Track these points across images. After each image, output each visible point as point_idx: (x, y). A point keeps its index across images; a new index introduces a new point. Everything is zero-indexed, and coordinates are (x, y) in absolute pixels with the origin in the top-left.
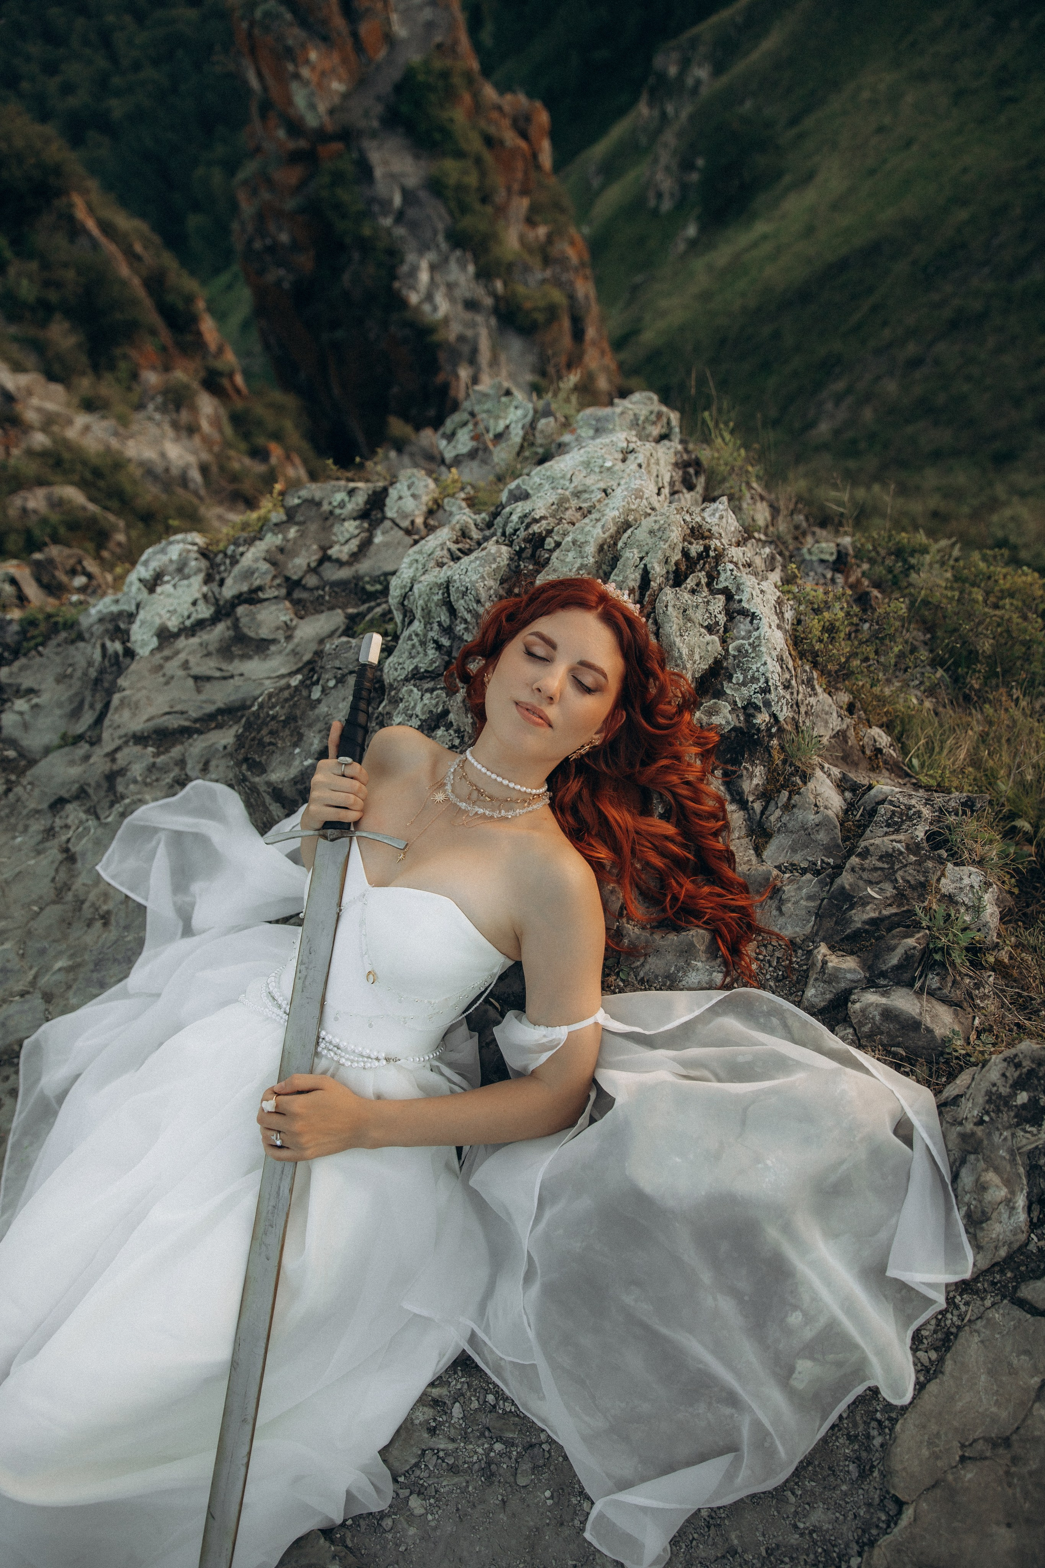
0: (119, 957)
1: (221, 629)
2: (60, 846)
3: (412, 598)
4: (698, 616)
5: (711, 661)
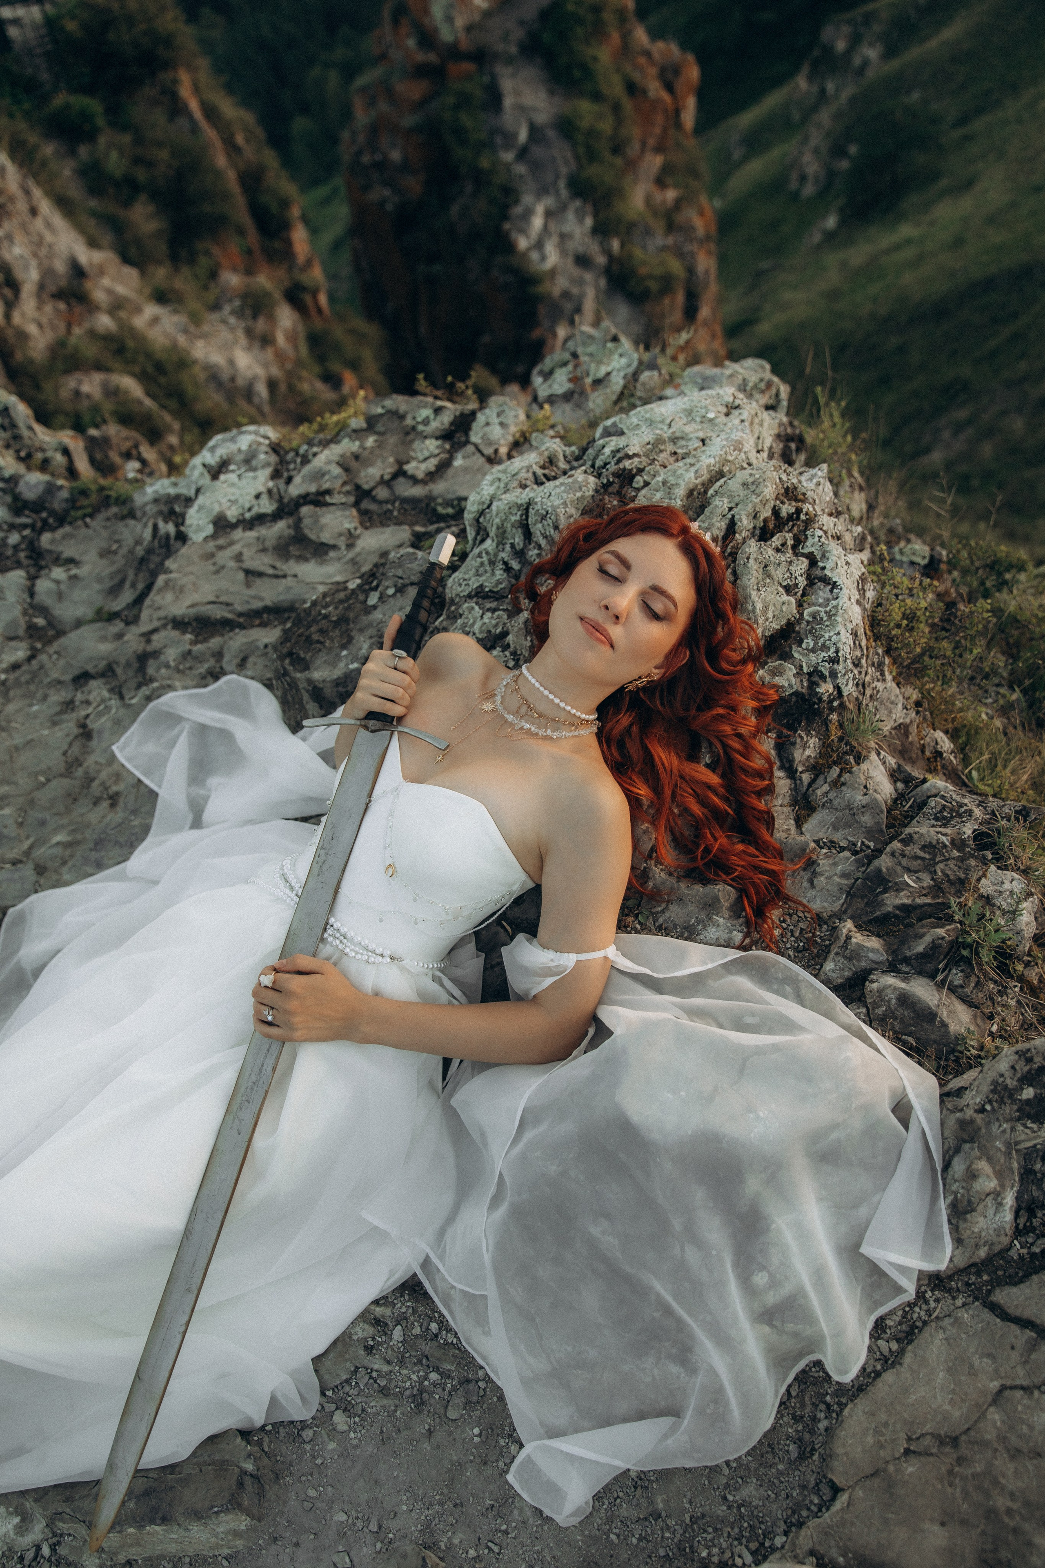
0: (121, 840)
1: (281, 526)
2: (78, 720)
3: (488, 516)
4: (779, 574)
5: (783, 622)
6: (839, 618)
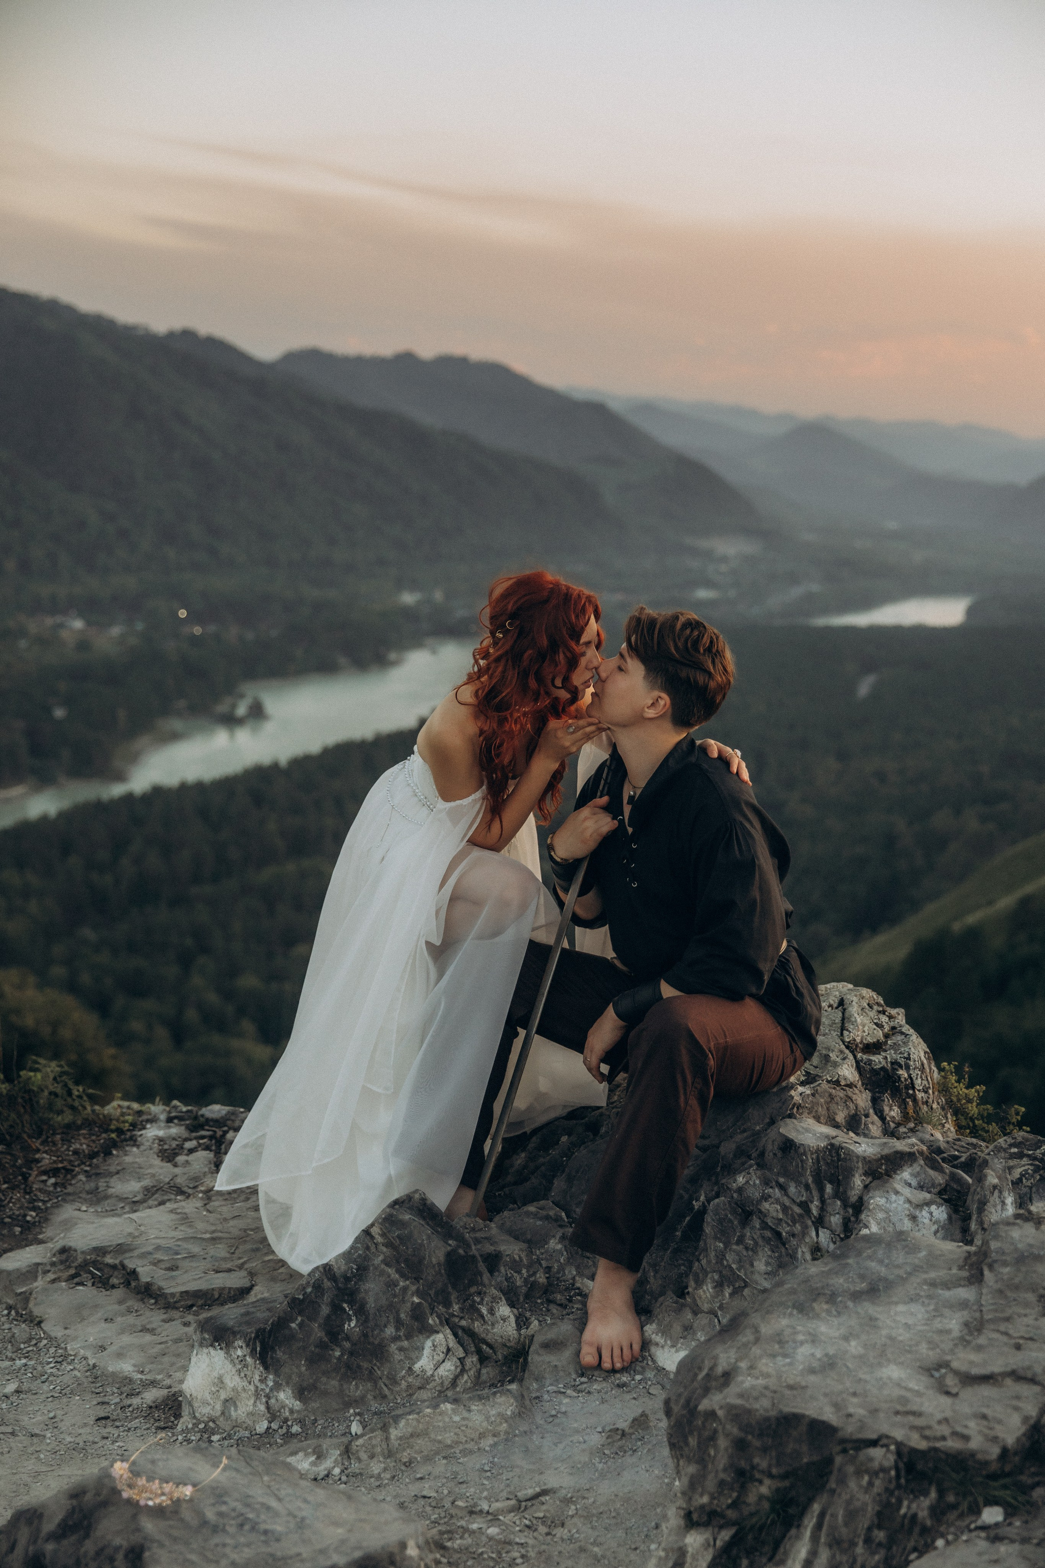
6: (910, 1044)
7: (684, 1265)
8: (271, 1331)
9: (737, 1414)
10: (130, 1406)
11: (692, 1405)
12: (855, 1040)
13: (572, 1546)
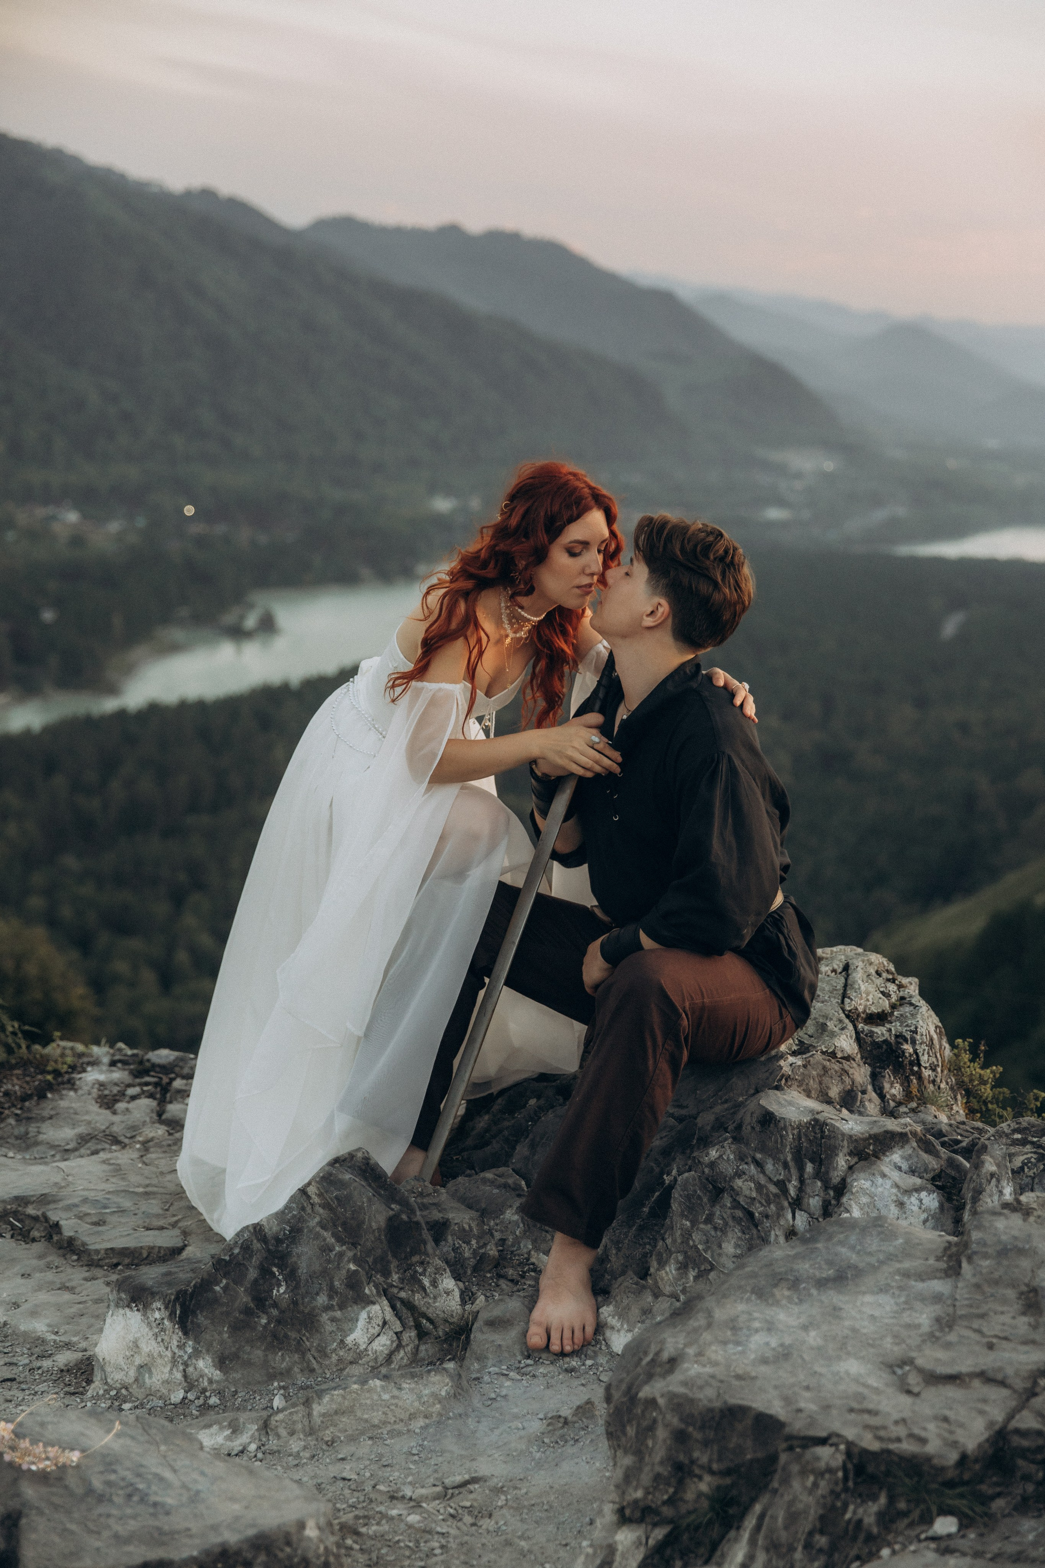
6: (919, 1016)
7: (649, 1244)
8: (192, 1295)
9: (678, 1404)
10: (39, 1368)
11: (633, 1391)
12: (857, 1009)
13: (497, 1539)
